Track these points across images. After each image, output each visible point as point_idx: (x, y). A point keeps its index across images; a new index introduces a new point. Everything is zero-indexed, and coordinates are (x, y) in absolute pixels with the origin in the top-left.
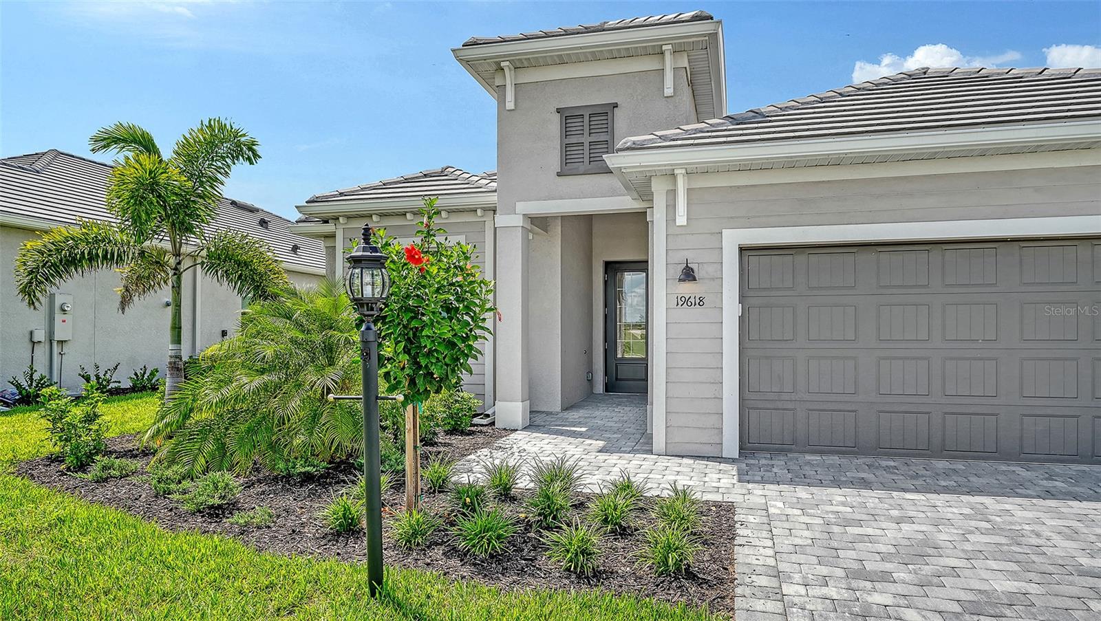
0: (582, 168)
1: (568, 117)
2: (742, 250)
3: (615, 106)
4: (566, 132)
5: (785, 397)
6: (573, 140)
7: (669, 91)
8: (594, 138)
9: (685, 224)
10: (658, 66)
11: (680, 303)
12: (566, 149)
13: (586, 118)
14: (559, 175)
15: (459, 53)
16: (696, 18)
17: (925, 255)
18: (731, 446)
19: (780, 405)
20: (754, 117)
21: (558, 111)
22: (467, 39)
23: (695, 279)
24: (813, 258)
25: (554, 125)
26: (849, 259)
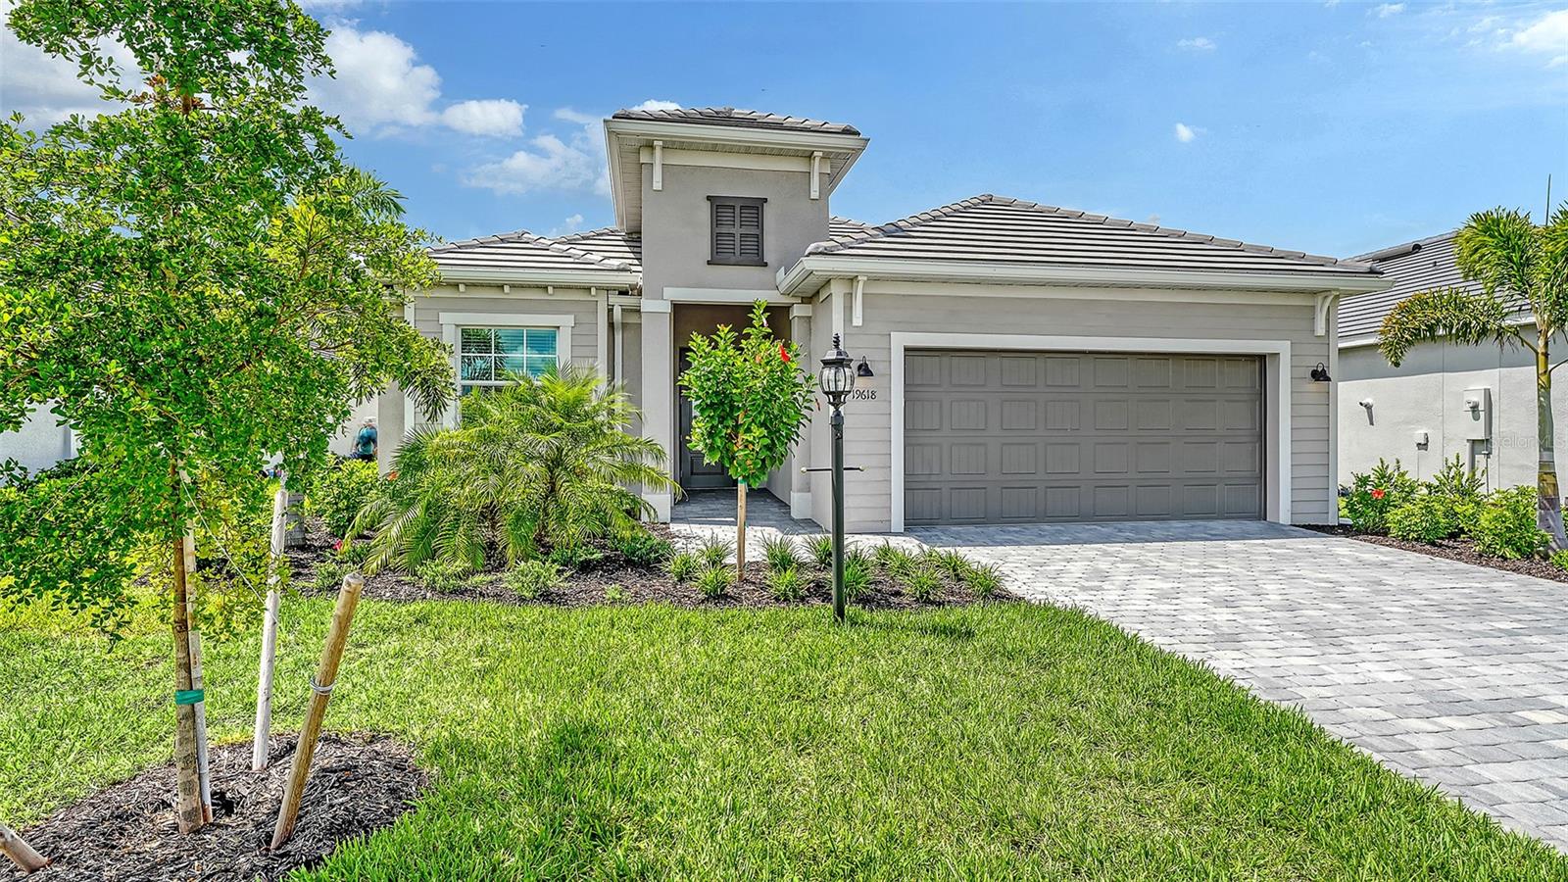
0: (733, 259)
1: (718, 204)
2: (906, 349)
3: (765, 200)
4: (716, 221)
5: (934, 478)
6: (724, 230)
7: (815, 195)
8: (744, 231)
9: (861, 324)
10: (805, 169)
11: (856, 396)
12: (717, 238)
13: (737, 210)
14: (709, 263)
15: (612, 125)
16: (847, 132)
17: (1033, 361)
18: (898, 521)
19: (930, 486)
20: (897, 231)
21: (709, 198)
22: (619, 112)
23: (872, 375)
24: (955, 360)
25: (704, 212)
26: (981, 362)
